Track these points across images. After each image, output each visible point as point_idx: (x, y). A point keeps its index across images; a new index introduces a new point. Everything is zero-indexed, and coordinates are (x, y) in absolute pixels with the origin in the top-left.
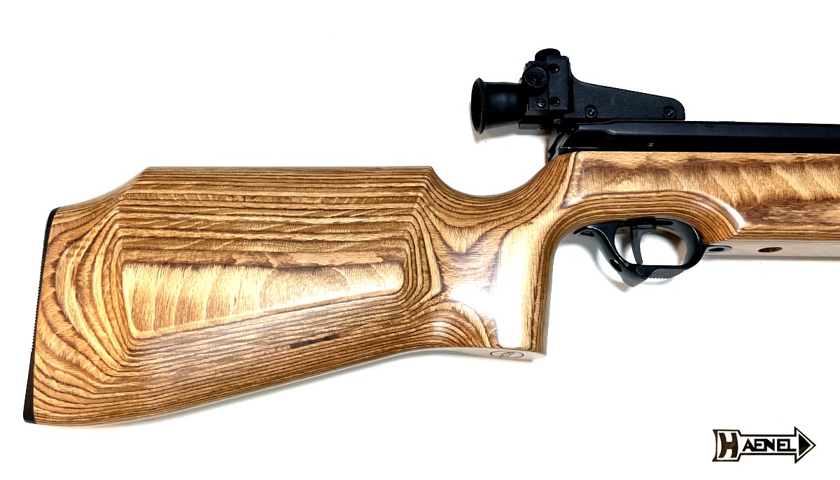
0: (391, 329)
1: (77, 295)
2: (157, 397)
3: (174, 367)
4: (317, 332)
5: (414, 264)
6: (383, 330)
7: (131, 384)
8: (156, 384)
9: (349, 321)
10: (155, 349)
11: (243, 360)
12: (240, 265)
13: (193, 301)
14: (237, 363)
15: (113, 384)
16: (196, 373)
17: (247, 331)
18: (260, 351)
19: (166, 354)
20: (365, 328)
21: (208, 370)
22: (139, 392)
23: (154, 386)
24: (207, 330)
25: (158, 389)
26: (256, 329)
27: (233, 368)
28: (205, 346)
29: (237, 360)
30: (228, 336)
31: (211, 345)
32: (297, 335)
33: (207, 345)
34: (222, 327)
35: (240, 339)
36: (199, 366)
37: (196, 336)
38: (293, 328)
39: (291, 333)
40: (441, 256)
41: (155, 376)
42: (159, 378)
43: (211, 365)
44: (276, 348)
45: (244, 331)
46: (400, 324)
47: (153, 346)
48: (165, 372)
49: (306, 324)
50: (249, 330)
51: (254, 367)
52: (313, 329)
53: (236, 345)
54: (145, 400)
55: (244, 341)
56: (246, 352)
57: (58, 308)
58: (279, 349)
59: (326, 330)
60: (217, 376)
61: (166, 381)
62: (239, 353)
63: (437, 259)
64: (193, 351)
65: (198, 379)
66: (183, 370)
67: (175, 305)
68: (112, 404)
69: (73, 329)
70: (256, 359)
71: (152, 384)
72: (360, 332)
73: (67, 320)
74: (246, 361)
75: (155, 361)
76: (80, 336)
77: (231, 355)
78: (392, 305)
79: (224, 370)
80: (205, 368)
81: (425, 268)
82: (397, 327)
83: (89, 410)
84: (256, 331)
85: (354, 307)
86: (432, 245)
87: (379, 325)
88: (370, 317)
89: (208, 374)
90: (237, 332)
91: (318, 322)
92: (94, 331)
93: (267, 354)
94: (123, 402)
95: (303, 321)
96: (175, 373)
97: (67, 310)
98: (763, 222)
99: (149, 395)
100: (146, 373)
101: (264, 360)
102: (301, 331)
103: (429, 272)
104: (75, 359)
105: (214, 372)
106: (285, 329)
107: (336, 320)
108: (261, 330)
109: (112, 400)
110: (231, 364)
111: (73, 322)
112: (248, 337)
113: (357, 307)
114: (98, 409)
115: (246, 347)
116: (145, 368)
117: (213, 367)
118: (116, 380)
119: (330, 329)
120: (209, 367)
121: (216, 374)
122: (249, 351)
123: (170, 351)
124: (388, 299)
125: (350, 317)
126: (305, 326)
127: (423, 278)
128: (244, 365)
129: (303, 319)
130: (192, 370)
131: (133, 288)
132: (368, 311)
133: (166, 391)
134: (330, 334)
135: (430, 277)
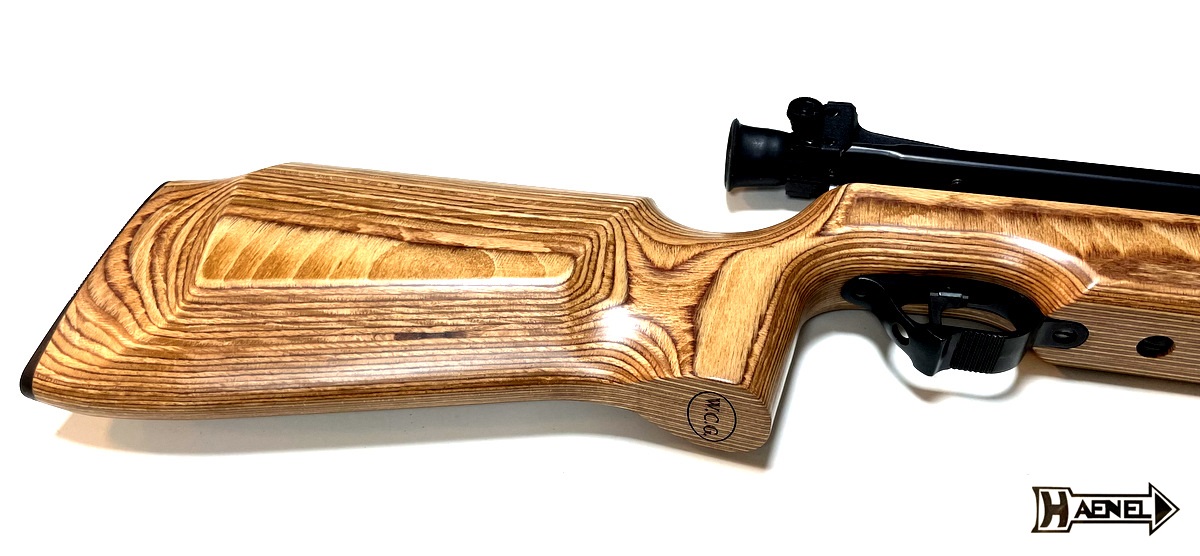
0: (541, 338)
1: (154, 245)
2: (195, 375)
3: (231, 335)
4: (436, 322)
5: (592, 264)
6: (529, 339)
7: (170, 348)
8: (201, 354)
9: (484, 315)
10: (217, 304)
11: (325, 342)
12: (363, 234)
13: (286, 259)
14: (317, 346)
15: (146, 344)
16: (258, 349)
17: (342, 301)
18: (352, 335)
19: (228, 313)
20: (505, 329)
21: (274, 348)
22: (175, 362)
23: (197, 357)
24: (291, 291)
25: (201, 363)
26: (354, 301)
27: (309, 352)
28: (281, 313)
29: (318, 342)
30: (316, 305)
31: (289, 313)
32: (407, 320)
33: (284, 312)
34: (311, 291)
35: (329, 311)
36: (265, 340)
37: (274, 297)
38: (405, 310)
39: (400, 316)
40: (636, 267)
41: (203, 342)
42: (208, 346)
43: (280, 341)
44: (375, 334)
45: (338, 301)
46: (556, 334)
47: (215, 301)
48: (218, 339)
49: (424, 308)
50: (346, 302)
51: (338, 357)
52: (431, 316)
53: (321, 319)
54: (179, 375)
55: (335, 316)
56: (333, 332)
57: (124, 257)
58: (378, 338)
59: (450, 322)
60: (284, 359)
61: (216, 353)
62: (323, 332)
63: (628, 268)
64: (263, 317)
65: (258, 360)
66: (241, 341)
67: (263, 259)
68: (135, 373)
69: (131, 278)
70: (343, 345)
71: (196, 353)
72: (496, 333)
73: (129, 269)
74: (330, 345)
75: (211, 321)
76: (135, 287)
77: (312, 332)
78: (549, 302)
79: (296, 353)
80: (272, 344)
81: (608, 273)
82: (551, 338)
83: (103, 377)
84: (354, 305)
85: (494, 296)
86: (626, 254)
87: (525, 329)
88: (515, 314)
89: (272, 354)
90: (329, 301)
91: (441, 307)
92: (153, 282)
93: (360, 342)
94: (149, 373)
95: (420, 303)
96: (230, 343)
97: (134, 260)
98: (1129, 277)
99: (186, 369)
100: (193, 336)
101: (354, 350)
102: (415, 317)
103: (613, 278)
104: (115, 311)
105: (281, 353)
106: (394, 309)
107: (465, 309)
108: (361, 304)
109: (137, 366)
110: (308, 346)
111: (134, 272)
112: (341, 312)
113: (499, 296)
114: (115, 378)
115: (335, 325)
116: (194, 329)
117: (282, 344)
118: (153, 340)
119: (455, 322)
120: (277, 345)
121: (284, 356)
122: (337, 332)
123: (234, 310)
124: (544, 293)
125: (487, 309)
126: (421, 310)
127: (602, 282)
128: (325, 352)
129: (421, 300)
130: (254, 344)
131: (221, 237)
132: (513, 305)
133: (210, 368)
134: (454, 328)
135: (613, 284)
